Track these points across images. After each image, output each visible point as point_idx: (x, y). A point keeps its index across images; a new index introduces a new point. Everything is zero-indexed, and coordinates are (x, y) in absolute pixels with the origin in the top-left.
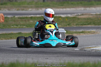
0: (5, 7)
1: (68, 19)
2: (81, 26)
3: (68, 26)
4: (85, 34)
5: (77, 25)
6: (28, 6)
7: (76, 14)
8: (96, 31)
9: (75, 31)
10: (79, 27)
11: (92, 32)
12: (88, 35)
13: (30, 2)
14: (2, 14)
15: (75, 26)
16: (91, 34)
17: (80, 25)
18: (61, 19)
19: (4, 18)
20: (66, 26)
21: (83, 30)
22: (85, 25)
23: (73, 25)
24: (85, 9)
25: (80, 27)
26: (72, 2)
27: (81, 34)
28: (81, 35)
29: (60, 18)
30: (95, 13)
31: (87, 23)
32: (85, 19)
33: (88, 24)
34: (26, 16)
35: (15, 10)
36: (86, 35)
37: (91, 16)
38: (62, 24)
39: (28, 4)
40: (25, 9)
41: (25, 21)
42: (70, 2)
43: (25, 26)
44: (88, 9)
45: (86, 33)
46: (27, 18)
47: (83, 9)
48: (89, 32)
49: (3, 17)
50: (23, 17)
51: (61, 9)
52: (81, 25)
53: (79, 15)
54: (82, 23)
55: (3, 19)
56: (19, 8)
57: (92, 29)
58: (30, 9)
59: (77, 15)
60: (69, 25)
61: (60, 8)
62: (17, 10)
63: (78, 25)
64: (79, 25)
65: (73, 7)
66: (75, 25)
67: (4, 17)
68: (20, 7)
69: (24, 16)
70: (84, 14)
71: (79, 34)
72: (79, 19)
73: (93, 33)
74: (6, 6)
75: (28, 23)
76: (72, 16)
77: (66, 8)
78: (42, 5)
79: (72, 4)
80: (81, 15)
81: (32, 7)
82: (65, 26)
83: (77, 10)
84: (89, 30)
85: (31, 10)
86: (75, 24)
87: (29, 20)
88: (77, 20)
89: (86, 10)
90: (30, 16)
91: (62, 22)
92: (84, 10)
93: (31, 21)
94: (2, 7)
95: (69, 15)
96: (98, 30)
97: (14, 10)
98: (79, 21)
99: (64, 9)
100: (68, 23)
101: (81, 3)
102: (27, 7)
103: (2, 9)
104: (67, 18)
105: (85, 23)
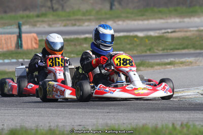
0: (43, 21)
1: (149, 40)
2: (171, 51)
3: (148, 53)
4: (174, 67)
5: (163, 50)
6: (84, 18)
7: (163, 31)
8: (195, 60)
9: (158, 61)
10: (167, 53)
11: (187, 62)
12: (180, 68)
13: (87, 11)
14: (35, 35)
15: (160, 53)
16: (186, 65)
17: (169, 51)
18: (137, 41)
19: (38, 42)
20: (146, 52)
21: (172, 59)
22: (178, 49)
23: (157, 50)
24: (181, 20)
25: (169, 53)
26: (161, 9)
27: (168, 66)
28: (167, 68)
29: (135, 39)
30: (197, 27)
31: (181, 47)
32: (178, 39)
33: (184, 48)
34: (76, 36)
35: (60, 26)
36: (176, 68)
37: (188, 34)
38: (139, 49)
39: (84, 14)
40: (78, 24)
41: (75, 45)
42: (156, 9)
43: (74, 54)
44: (187, 20)
45: (176, 65)
46: (77, 39)
47: (177, 20)
48: (182, 63)
49: (36, 39)
50: (71, 38)
51: (140, 22)
52: (171, 49)
53: (168, 32)
54: (172, 47)
55: (36, 43)
56: (68, 22)
57: (189, 58)
58: (86, 24)
59: (166, 33)
60: (150, 50)
61: (139, 20)
62: (65, 26)
63: (165, 51)
64: (167, 49)
65: (161, 18)
66: (162, 50)
67: (38, 39)
68: (70, 20)
69: (73, 37)
70: (177, 30)
71: (163, 66)
72: (168, 39)
73: (189, 65)
74: (46, 19)
75: (79, 48)
76: (157, 35)
77: (148, 19)
78: (108, 16)
79: (160, 12)
80: (172, 32)
81: (89, 20)
82: (143, 52)
83: (167, 23)
84: (183, 60)
85: (88, 26)
86: (160, 48)
87: (81, 44)
88: (164, 41)
89: (184, 22)
90: (83, 36)
91: (138, 45)
92: (180, 22)
93: (85, 45)
94: (38, 21)
95: (152, 33)
96: (198, 58)
97: (58, 25)
98: (168, 43)
99: (146, 22)
100: (149, 48)
101: (176, 10)
102: (82, 20)
103: (38, 25)
104: (148, 37)
105: (177, 47)
